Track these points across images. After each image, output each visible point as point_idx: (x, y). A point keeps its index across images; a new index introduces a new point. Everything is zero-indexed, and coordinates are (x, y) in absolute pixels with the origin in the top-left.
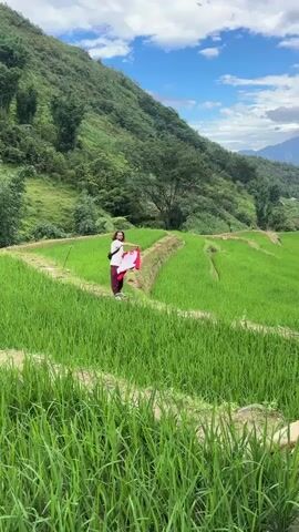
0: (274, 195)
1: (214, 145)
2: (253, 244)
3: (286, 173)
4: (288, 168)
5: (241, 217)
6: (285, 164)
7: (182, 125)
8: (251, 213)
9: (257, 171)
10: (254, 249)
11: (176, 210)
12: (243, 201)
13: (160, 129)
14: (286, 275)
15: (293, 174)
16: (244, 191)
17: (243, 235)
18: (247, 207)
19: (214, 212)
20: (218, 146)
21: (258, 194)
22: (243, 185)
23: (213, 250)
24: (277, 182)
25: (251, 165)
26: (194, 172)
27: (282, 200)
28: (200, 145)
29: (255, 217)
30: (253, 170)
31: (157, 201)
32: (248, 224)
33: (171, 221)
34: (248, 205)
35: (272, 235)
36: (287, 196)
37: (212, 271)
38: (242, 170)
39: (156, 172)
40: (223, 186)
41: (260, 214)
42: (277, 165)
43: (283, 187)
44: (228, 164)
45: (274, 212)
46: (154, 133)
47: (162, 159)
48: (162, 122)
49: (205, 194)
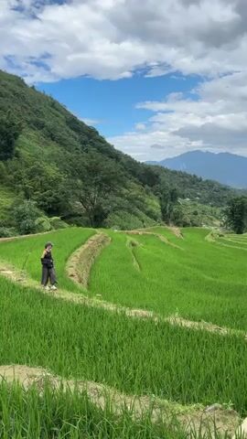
0: (173, 196)
1: (126, 156)
2: (163, 238)
3: (182, 180)
4: (184, 175)
5: (149, 214)
6: (180, 172)
7: (102, 140)
8: (157, 210)
9: (160, 177)
10: (164, 243)
11: (98, 209)
12: (150, 201)
13: (84, 143)
14: (190, 265)
15: (187, 180)
16: (151, 193)
17: (154, 230)
18: (154, 205)
19: (130, 211)
20: (129, 157)
21: (161, 196)
22: (150, 188)
23: (133, 245)
24: (176, 186)
25: (155, 173)
26: (113, 179)
27: (180, 200)
28: (116, 156)
29: (160, 213)
30: (157, 177)
31: (83, 201)
32: (155, 218)
33: (95, 217)
34: (154, 204)
35: (176, 230)
36: (183, 197)
37: (135, 263)
38: (148, 176)
39: (82, 178)
40: (134, 189)
41: (163, 211)
42: (175, 173)
43: (180, 190)
44: (138, 172)
45: (174, 209)
46: (80, 146)
47: (87, 168)
48: (85, 138)
49: (122, 196)
